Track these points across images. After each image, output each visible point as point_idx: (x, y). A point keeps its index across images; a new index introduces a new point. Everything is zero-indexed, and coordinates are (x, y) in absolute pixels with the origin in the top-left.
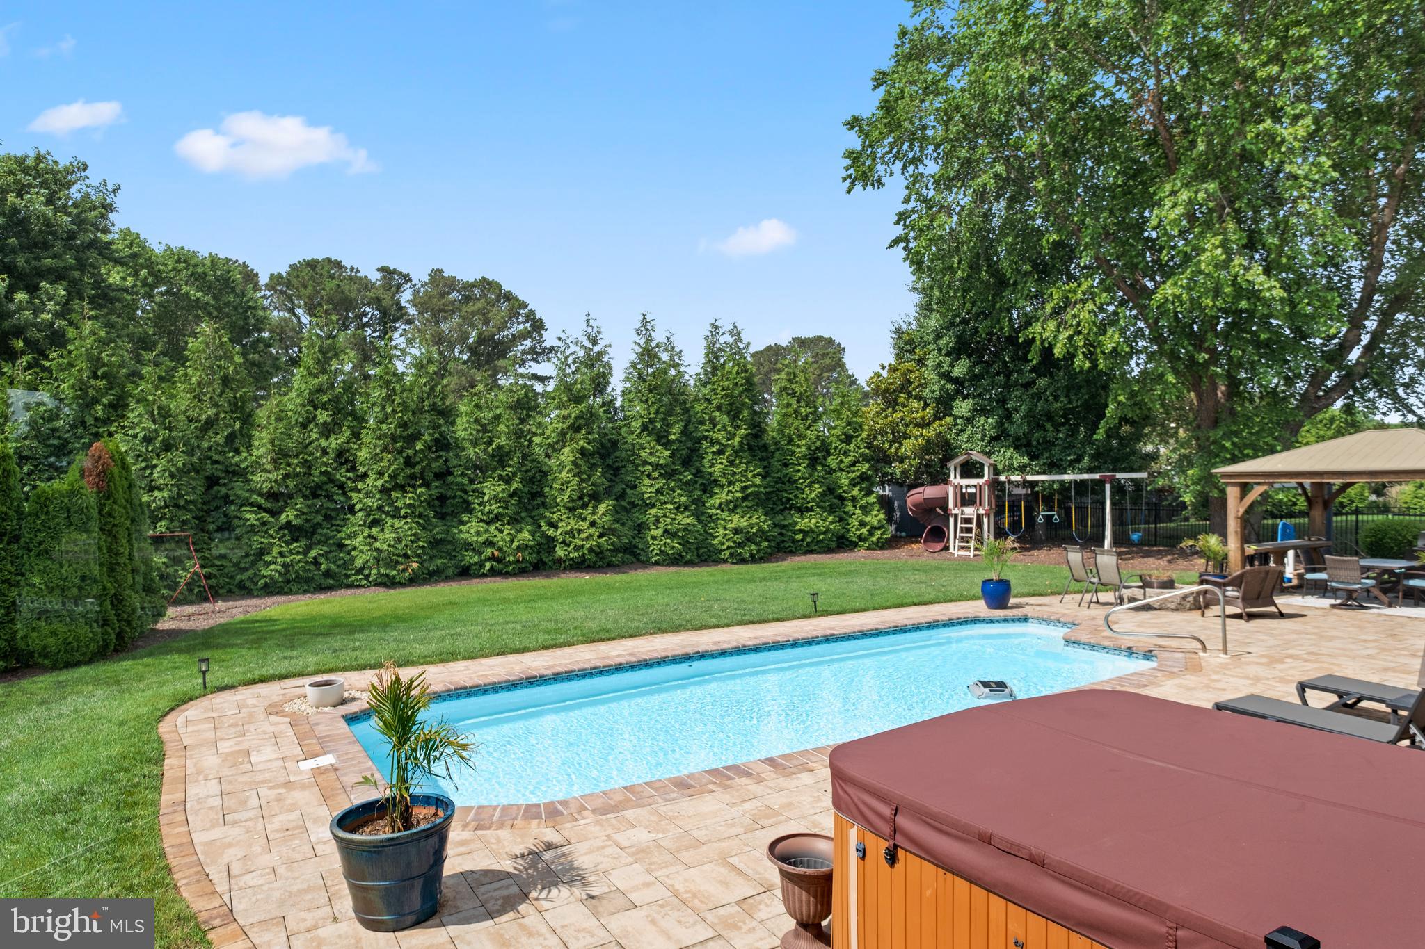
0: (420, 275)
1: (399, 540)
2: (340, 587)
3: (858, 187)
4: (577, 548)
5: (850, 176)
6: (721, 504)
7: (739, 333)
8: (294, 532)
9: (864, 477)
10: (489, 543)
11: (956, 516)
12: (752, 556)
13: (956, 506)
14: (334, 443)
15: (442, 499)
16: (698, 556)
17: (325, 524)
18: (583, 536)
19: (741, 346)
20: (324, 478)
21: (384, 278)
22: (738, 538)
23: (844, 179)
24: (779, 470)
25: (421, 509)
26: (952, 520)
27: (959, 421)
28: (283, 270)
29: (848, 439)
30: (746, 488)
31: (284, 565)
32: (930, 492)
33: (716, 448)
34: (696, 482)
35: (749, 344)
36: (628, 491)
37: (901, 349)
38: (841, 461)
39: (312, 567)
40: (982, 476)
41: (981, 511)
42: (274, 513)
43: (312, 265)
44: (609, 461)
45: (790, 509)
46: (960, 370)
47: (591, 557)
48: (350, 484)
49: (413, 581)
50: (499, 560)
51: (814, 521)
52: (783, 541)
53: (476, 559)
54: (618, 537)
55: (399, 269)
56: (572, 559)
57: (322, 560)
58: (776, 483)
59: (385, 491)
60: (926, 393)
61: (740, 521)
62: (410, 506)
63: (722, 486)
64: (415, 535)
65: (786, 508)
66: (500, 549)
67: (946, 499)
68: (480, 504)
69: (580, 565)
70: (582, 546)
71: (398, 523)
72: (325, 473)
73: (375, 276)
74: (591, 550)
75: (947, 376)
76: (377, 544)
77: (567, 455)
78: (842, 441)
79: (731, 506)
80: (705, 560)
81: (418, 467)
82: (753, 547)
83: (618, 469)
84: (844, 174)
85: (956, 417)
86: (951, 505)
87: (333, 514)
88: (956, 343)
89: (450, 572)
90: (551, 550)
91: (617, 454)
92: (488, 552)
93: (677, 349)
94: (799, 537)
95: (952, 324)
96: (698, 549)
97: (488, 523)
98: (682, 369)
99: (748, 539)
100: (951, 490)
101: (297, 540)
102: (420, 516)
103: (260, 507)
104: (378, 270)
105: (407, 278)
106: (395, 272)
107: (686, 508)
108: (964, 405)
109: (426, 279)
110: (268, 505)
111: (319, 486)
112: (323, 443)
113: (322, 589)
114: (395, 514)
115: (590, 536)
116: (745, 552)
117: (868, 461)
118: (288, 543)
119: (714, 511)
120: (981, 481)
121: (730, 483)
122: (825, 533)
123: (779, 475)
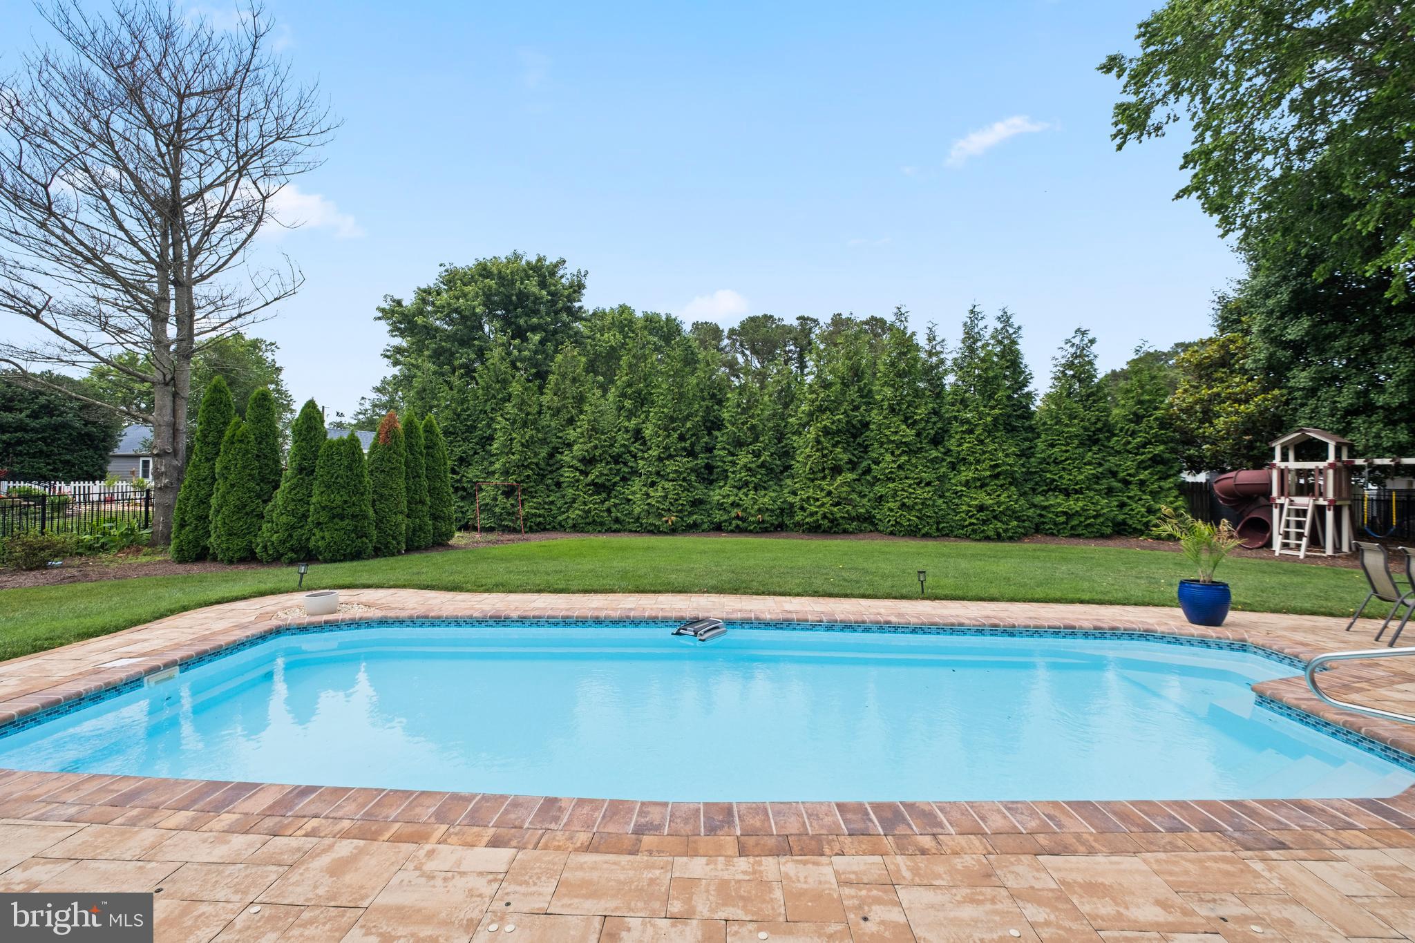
0: (825, 319)
1: (666, 497)
2: (625, 531)
3: (1132, 142)
4: (812, 514)
5: (1120, 131)
6: (967, 481)
7: (1009, 319)
8: (598, 487)
9: (1156, 460)
10: (734, 505)
11: (1282, 506)
12: (999, 535)
13: (1282, 493)
14: (632, 424)
15: (709, 468)
16: (938, 530)
17: (622, 484)
18: (818, 503)
19: (1011, 331)
20: (622, 449)
21: (801, 324)
22: (981, 515)
23: (1115, 136)
24: (1043, 451)
25: (685, 475)
26: (1276, 512)
27: (1297, 394)
28: (736, 326)
29: (1138, 419)
30: (997, 466)
31: (584, 511)
32: (1246, 476)
33: (965, 427)
34: (944, 460)
35: (1019, 328)
36: (873, 467)
37: (1224, 319)
38: (1129, 443)
39: (605, 514)
40: (1325, 458)
41: (1321, 502)
42: (586, 474)
43: (753, 319)
44: (859, 440)
45: (1054, 490)
46: (1294, 331)
47: (826, 523)
48: (640, 454)
49: (673, 531)
50: (743, 520)
51: (1080, 504)
52: (1044, 523)
53: (725, 517)
54: (854, 507)
55: (811, 316)
56: (808, 523)
57: (613, 509)
58: (1040, 463)
59: (660, 459)
60: (1249, 364)
61: (983, 498)
62: (676, 471)
63: (971, 464)
64: (678, 494)
65: (1050, 490)
66: (744, 510)
67: (1269, 485)
68: (733, 472)
69: (814, 530)
70: (816, 513)
71: (669, 485)
72: (624, 445)
73: (796, 323)
74: (824, 517)
75: (1277, 342)
76: (649, 501)
77: (812, 432)
78: (1131, 421)
79: (978, 484)
80: (947, 535)
81: (689, 442)
82: (999, 525)
83: (867, 447)
84: (1114, 130)
85: (1292, 390)
86: (1275, 493)
87: (628, 476)
88: (1291, 300)
89: (705, 526)
90: (792, 514)
91: (867, 433)
92: (735, 512)
93: (939, 339)
94: (1062, 519)
95: (1285, 278)
96: (938, 523)
97: (739, 489)
98: (942, 356)
99: (995, 517)
100: (1275, 475)
101: (599, 494)
102: (684, 480)
103: (577, 469)
104: (798, 319)
105: (815, 321)
106: (808, 319)
107: (928, 484)
108: (1304, 374)
109: (830, 321)
110: (582, 467)
111: (620, 455)
112: (626, 424)
113: (610, 531)
114: (665, 477)
115: (823, 505)
116: (990, 529)
117: (1165, 443)
118: (591, 495)
119: (959, 488)
120: (1321, 465)
121: (978, 462)
122: (1095, 517)
123: (1042, 456)
